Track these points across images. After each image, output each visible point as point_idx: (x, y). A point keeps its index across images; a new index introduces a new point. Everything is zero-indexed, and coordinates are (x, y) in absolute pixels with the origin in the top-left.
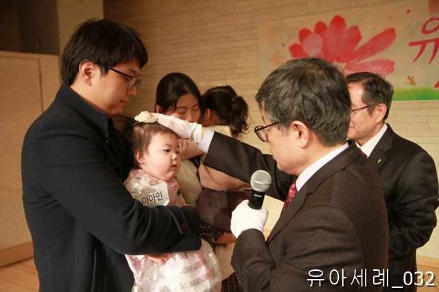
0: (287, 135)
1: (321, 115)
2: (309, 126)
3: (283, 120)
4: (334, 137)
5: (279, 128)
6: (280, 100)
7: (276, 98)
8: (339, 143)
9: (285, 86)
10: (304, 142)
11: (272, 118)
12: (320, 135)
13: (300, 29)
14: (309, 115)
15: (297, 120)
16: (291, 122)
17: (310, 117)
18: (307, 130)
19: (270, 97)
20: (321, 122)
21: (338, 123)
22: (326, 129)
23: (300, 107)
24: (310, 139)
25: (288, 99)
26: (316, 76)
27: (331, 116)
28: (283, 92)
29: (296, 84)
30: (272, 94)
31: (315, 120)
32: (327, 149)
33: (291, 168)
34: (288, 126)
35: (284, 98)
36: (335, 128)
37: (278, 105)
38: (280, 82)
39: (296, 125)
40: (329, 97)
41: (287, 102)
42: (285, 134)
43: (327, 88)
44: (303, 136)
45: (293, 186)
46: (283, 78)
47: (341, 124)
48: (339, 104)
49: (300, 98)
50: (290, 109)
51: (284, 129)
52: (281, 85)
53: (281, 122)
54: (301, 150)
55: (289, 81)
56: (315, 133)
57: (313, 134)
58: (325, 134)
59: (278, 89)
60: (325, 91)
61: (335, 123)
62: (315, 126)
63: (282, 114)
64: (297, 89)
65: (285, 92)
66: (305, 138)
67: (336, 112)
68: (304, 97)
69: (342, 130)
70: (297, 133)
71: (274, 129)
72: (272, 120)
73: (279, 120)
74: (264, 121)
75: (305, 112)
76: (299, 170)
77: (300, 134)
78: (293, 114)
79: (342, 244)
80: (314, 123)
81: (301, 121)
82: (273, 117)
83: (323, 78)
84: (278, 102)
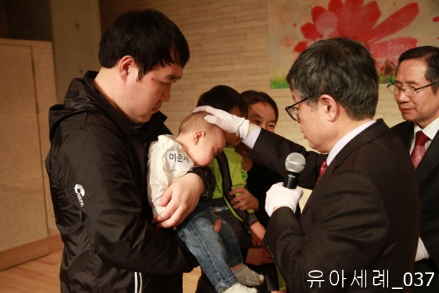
0: (316, 110)
1: (348, 87)
2: (337, 100)
3: (312, 95)
4: (361, 109)
5: (308, 104)
6: (308, 76)
7: (304, 74)
8: (368, 117)
9: (312, 63)
10: (333, 115)
11: (301, 94)
12: (347, 108)
13: (313, 7)
14: (335, 88)
15: (325, 93)
16: (320, 96)
17: (337, 90)
18: (335, 103)
19: (299, 74)
20: (348, 94)
21: (365, 96)
22: (354, 102)
23: (327, 80)
24: (338, 113)
25: (315, 74)
26: (342, 51)
27: (357, 88)
28: (311, 68)
29: (323, 59)
30: (301, 71)
31: (342, 92)
32: (355, 123)
33: (322, 144)
34: (317, 101)
35: (312, 73)
36: (362, 101)
37: (306, 80)
38: (308, 60)
39: (324, 99)
40: (355, 71)
41: (314, 77)
42: (314, 109)
43: (353, 62)
44: (331, 109)
45: (324, 163)
46: (311, 56)
47: (368, 98)
48: (366, 78)
49: (327, 73)
50: (318, 83)
51: (314, 104)
52: (309, 62)
53: (310, 97)
54: (330, 123)
55: (316, 58)
56: (343, 106)
57: (341, 107)
58: (352, 107)
59: (306, 66)
60: (351, 65)
61: (361, 96)
62: (342, 99)
63: (310, 89)
64: (324, 64)
65: (312, 67)
66: (333, 111)
67: (363, 84)
68: (331, 72)
69: (369, 104)
70: (326, 107)
71: (304, 106)
72: (301, 97)
73: (308, 96)
74: (295, 100)
75: (332, 84)
76: (329, 145)
77: (329, 108)
78: (322, 88)
79: (366, 206)
80: (341, 96)
81: (329, 95)
82: (303, 92)
83: (348, 54)
84: (307, 78)
